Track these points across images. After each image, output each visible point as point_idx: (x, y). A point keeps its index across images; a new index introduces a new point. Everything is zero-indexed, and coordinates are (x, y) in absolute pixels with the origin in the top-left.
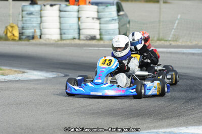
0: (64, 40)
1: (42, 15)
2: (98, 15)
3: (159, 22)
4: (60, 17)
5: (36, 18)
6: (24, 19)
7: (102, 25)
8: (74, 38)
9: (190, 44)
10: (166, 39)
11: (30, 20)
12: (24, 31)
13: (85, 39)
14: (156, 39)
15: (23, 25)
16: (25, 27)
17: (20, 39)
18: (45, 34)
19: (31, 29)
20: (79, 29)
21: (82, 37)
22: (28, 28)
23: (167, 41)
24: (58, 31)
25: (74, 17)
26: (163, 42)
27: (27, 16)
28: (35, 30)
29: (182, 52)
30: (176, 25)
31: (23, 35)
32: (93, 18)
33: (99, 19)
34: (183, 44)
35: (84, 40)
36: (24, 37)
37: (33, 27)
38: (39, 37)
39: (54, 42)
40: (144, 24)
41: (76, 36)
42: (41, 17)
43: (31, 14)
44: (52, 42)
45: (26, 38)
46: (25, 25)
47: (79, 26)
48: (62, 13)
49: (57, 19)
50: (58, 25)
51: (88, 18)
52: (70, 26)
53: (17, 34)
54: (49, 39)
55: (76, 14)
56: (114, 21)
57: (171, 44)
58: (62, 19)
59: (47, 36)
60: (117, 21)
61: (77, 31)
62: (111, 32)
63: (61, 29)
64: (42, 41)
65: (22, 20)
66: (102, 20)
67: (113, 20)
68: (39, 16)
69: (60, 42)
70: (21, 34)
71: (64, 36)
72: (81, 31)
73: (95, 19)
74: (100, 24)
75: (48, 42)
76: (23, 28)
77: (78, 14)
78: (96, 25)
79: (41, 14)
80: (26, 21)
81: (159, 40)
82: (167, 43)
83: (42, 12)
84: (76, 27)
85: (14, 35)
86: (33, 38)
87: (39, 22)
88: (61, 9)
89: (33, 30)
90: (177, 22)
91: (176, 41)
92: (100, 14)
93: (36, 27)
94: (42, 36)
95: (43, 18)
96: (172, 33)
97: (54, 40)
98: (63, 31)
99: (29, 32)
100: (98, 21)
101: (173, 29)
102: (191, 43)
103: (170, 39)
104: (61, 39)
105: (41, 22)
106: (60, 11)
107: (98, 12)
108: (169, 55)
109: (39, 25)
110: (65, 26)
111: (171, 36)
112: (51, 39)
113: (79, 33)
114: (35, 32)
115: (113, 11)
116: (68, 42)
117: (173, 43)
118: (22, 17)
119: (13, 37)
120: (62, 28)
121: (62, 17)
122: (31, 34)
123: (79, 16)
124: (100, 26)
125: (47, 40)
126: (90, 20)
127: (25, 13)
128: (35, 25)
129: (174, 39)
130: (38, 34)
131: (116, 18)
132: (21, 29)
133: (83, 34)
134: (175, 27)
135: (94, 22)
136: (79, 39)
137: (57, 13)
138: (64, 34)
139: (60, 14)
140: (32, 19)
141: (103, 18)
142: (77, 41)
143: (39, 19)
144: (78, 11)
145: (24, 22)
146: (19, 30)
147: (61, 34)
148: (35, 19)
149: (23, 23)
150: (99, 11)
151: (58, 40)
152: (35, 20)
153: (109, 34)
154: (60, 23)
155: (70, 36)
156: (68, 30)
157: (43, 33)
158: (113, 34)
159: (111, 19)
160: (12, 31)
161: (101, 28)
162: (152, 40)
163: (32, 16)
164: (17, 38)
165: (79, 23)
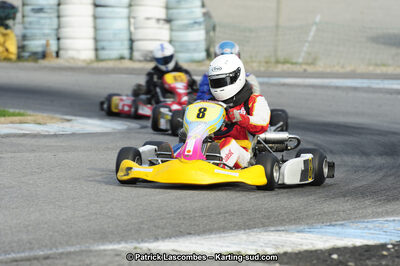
0: (102, 60)
1: (62, 13)
2: (167, 14)
4: (95, 17)
5: (50, 18)
6: (26, 19)
7: (174, 33)
8: (122, 58)
9: (341, 71)
10: (294, 61)
11: (38, 23)
12: (26, 43)
13: (141, 58)
14: (273, 59)
15: (25, 31)
16: (29, 35)
17: (20, 58)
18: (66, 50)
19: (40, 39)
20: (132, 41)
21: (137, 55)
22: (33, 37)
23: (296, 63)
24: (90, 44)
25: (121, 18)
26: (289, 65)
27: (32, 14)
28: (48, 41)
30: (312, 34)
31: (24, 51)
32: (158, 20)
33: (168, 21)
34: (328, 70)
35: (140, 61)
36: (26, 54)
37: (44, 35)
38: (54, 54)
39: (84, 65)
40: (251, 31)
41: (126, 53)
42: (59, 17)
43: (40, 10)
44: (80, 64)
45: (29, 56)
46: (29, 32)
47: (131, 33)
48: (99, 9)
49: (90, 21)
50: (90, 32)
51: (148, 19)
52: (115, 34)
53: (13, 48)
54: (73, 59)
55: (125, 12)
56: (197, 26)
57: (305, 70)
58: (99, 21)
59: (71, 54)
60: (202, 27)
61: (126, 44)
62: (192, 47)
63: (96, 40)
64: (60, 62)
65: (23, 23)
66: (173, 23)
67: (196, 23)
68: (56, 14)
69: (96, 65)
70: (21, 48)
71: (103, 54)
72: (137, 45)
73: (162, 22)
74: (171, 30)
76: (24, 37)
77: (130, 12)
78: (164, 32)
79: (58, 11)
80: (30, 23)
81: (277, 62)
82: (298, 69)
83: (61, 7)
84: (125, 36)
85: (7, 50)
86: (44, 55)
87: (55, 27)
88: (98, 3)
89: (43, 42)
90: (314, 28)
91: (313, 63)
92: (171, 11)
93: (48, 35)
94: (61, 52)
95: (63, 19)
96: (305, 49)
97: (84, 61)
98: (101, 44)
99: (36, 45)
100: (167, 26)
101: (307, 41)
102: (343, 67)
103: (300, 60)
104: (98, 59)
105: (59, 27)
106: (96, 6)
107: (167, 8)
108: (311, 90)
109: (54, 32)
110: (102, 34)
111: (303, 54)
112: (79, 60)
113: (131, 49)
114: (47, 45)
115: (196, 7)
116: (110, 64)
117: (310, 69)
118: (23, 16)
119: (5, 54)
120: (98, 38)
121: (100, 18)
122: (40, 50)
123: (132, 15)
124: (171, 36)
125: (72, 61)
126: (152, 23)
127: (28, 8)
128: (47, 31)
129: (310, 61)
130: (53, 48)
131: (202, 19)
132: (20, 38)
133: (138, 50)
134: (310, 39)
135: (159, 28)
136: (131, 58)
137: (90, 9)
138: (103, 49)
139: (95, 12)
140: (43, 21)
141: (177, 19)
142: (127, 64)
143: (55, 20)
144: (130, 5)
145: (27, 26)
146: (18, 41)
147: (96, 50)
148: (48, 21)
149: (25, 28)
150: (170, 5)
151: (92, 62)
152: (47, 23)
153: (188, 51)
154: (96, 28)
155: (115, 54)
156: (110, 41)
157: (62, 46)
158: (195, 50)
159: (192, 21)
160: (4, 42)
161: (174, 38)
162: (267, 62)
163: (42, 15)
164: (14, 57)
165: (132, 29)
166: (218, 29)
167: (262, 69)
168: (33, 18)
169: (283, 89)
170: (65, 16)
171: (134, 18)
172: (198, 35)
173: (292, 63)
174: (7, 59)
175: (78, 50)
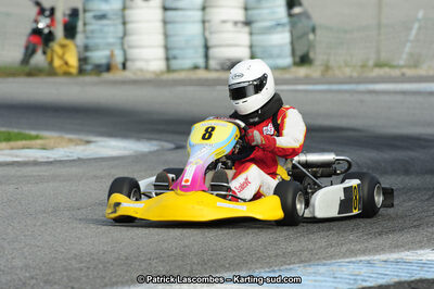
0: (174, 71)
1: (127, 19)
2: (246, 16)
3: (379, 26)
4: (165, 22)
5: (115, 25)
6: (89, 28)
7: (255, 38)
8: (196, 68)
10: (395, 63)
11: (101, 31)
12: (89, 54)
13: (218, 67)
14: (371, 63)
15: (86, 41)
16: (91, 45)
17: (81, 71)
18: (133, 60)
19: (103, 50)
20: (207, 48)
21: (212, 63)
22: (97, 48)
24: (161, 53)
25: (194, 22)
26: (387, 70)
27: (93, 21)
28: (112, 51)
29: (429, 90)
30: (414, 32)
31: (86, 63)
32: (236, 23)
33: (248, 23)
34: (431, 73)
35: (217, 70)
36: (89, 67)
37: (109, 45)
38: (120, 66)
39: (153, 76)
40: (345, 32)
41: (201, 61)
42: (124, 23)
43: (103, 17)
44: (148, 76)
45: (92, 70)
46: (91, 42)
47: (206, 40)
48: (170, 13)
49: (159, 26)
50: (160, 39)
51: (224, 22)
52: (187, 41)
53: (73, 60)
54: (141, 70)
55: (198, 15)
56: (280, 29)
57: (403, 75)
58: (169, 26)
59: (139, 65)
60: (288, 28)
61: (201, 51)
62: (275, 51)
63: (167, 48)
64: (128, 74)
65: (84, 31)
66: (256, 26)
67: (279, 24)
68: (120, 21)
69: (166, 76)
70: (83, 60)
71: (175, 64)
72: (212, 52)
73: (240, 25)
74: (251, 34)
75: (139, 76)
76: (86, 48)
77: (204, 15)
78: (243, 37)
79: (123, 17)
80: (92, 32)
81: (378, 65)
82: (396, 73)
83: (127, 12)
84: (199, 42)
85: (66, 63)
86: (108, 68)
87: (121, 35)
88: (168, 5)
89: (107, 53)
90: (416, 26)
91: (416, 66)
92: (250, 12)
93: (113, 44)
94: (128, 64)
95: (129, 26)
96: (407, 49)
97: (154, 73)
98: (172, 53)
99: (99, 56)
100: (246, 29)
101: (408, 41)
103: (402, 63)
104: (169, 69)
105: (125, 34)
106: (165, 9)
107: (246, 9)
109: (119, 41)
110: (176, 41)
111: (404, 56)
112: (147, 71)
113: (207, 57)
114: (112, 55)
115: (279, 7)
116: (183, 75)
117: (409, 72)
118: (85, 24)
119: (65, 67)
120: (169, 46)
121: (170, 23)
122: (104, 61)
123: (207, 18)
124: (251, 41)
125: (139, 73)
126: (229, 26)
127: (89, 15)
128: (111, 40)
129: (412, 63)
130: (119, 59)
131: (286, 20)
132: (81, 49)
133: (215, 58)
134: (412, 37)
135: (239, 32)
136: (207, 68)
137: (158, 14)
138: (175, 58)
139: (164, 16)
140: (106, 29)
141: (256, 21)
142: (202, 74)
143: (120, 28)
144: (204, 9)
145: (89, 35)
146: (79, 53)
147: (167, 59)
148: (111, 29)
149: (87, 38)
150: (249, 6)
151: (162, 73)
152: (111, 31)
153: (271, 56)
154: (166, 36)
155: (188, 63)
156: (181, 49)
157: (129, 56)
158: (279, 56)
159: (274, 23)
160: (64, 54)
161: (254, 43)
162: (363, 66)
163: (104, 22)
164: (74, 71)
165: (207, 34)
166: (318, 32)
167: (355, 74)
168: (95, 26)
169: (368, 98)
170: (132, 22)
171: (209, 21)
172: (282, 38)
173: (391, 67)
174: (67, 74)
175: (147, 61)
